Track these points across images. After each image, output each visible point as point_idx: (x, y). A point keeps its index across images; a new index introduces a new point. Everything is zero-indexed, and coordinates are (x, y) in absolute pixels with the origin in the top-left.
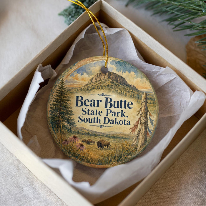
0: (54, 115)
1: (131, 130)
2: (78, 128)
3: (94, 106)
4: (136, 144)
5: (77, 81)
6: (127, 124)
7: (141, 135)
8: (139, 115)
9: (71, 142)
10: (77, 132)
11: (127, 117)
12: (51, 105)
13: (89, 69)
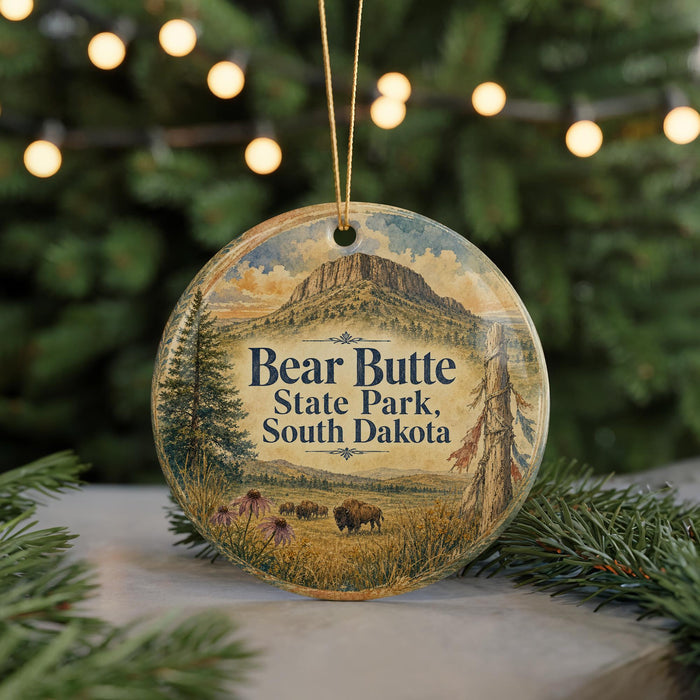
0: (177, 420)
1: (454, 460)
2: (262, 464)
3: (318, 380)
4: (473, 508)
5: (251, 294)
6: (439, 440)
7: (490, 477)
8: (482, 405)
9: (241, 514)
10: (260, 479)
11: (437, 412)
12: (161, 385)
13: (293, 250)
